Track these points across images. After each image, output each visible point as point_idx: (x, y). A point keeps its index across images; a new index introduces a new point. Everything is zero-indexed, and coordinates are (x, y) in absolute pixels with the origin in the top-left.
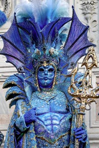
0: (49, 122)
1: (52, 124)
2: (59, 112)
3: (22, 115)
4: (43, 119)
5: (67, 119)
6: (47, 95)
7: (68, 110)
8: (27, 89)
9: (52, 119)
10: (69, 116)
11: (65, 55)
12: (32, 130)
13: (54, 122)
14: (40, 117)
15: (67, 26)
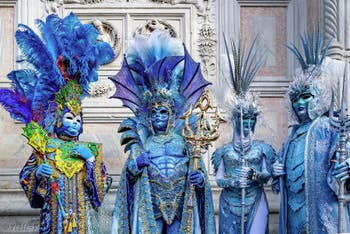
0: (163, 166)
1: (166, 168)
2: (175, 156)
3: (134, 158)
4: (157, 162)
5: (184, 162)
6: (162, 138)
7: (185, 154)
8: (141, 133)
9: (166, 163)
10: (186, 160)
11: (181, 95)
12: (145, 174)
13: (169, 165)
14: (154, 161)
15: (182, 64)
